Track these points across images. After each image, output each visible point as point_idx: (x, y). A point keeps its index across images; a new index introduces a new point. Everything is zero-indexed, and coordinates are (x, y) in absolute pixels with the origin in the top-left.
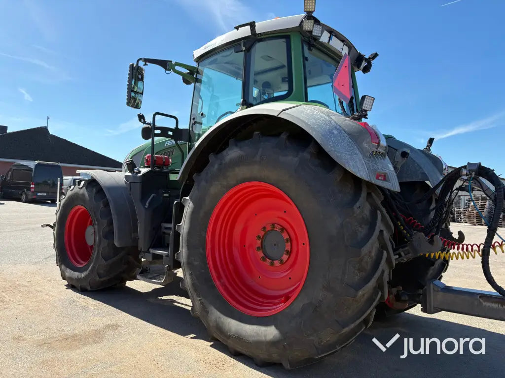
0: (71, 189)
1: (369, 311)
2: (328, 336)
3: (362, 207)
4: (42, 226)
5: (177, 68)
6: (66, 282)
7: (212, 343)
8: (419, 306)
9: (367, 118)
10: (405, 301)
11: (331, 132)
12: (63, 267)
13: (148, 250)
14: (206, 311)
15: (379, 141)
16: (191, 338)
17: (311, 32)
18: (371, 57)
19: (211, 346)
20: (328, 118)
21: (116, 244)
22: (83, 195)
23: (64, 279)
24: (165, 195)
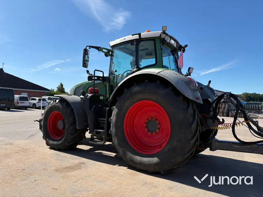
0: (51, 103)
1: (193, 150)
2: (179, 159)
3: (190, 110)
4: (35, 121)
5: (104, 50)
6: (49, 147)
7: (127, 167)
8: (208, 149)
9: (191, 76)
10: (203, 147)
11: (178, 81)
12: (47, 139)
13: (94, 130)
14: (125, 154)
15: (196, 85)
16: (118, 166)
17: (164, 39)
18: (185, 46)
19: (127, 168)
20: (176, 76)
21: (78, 128)
22: (58, 106)
23: (47, 145)
24: (99, 106)
